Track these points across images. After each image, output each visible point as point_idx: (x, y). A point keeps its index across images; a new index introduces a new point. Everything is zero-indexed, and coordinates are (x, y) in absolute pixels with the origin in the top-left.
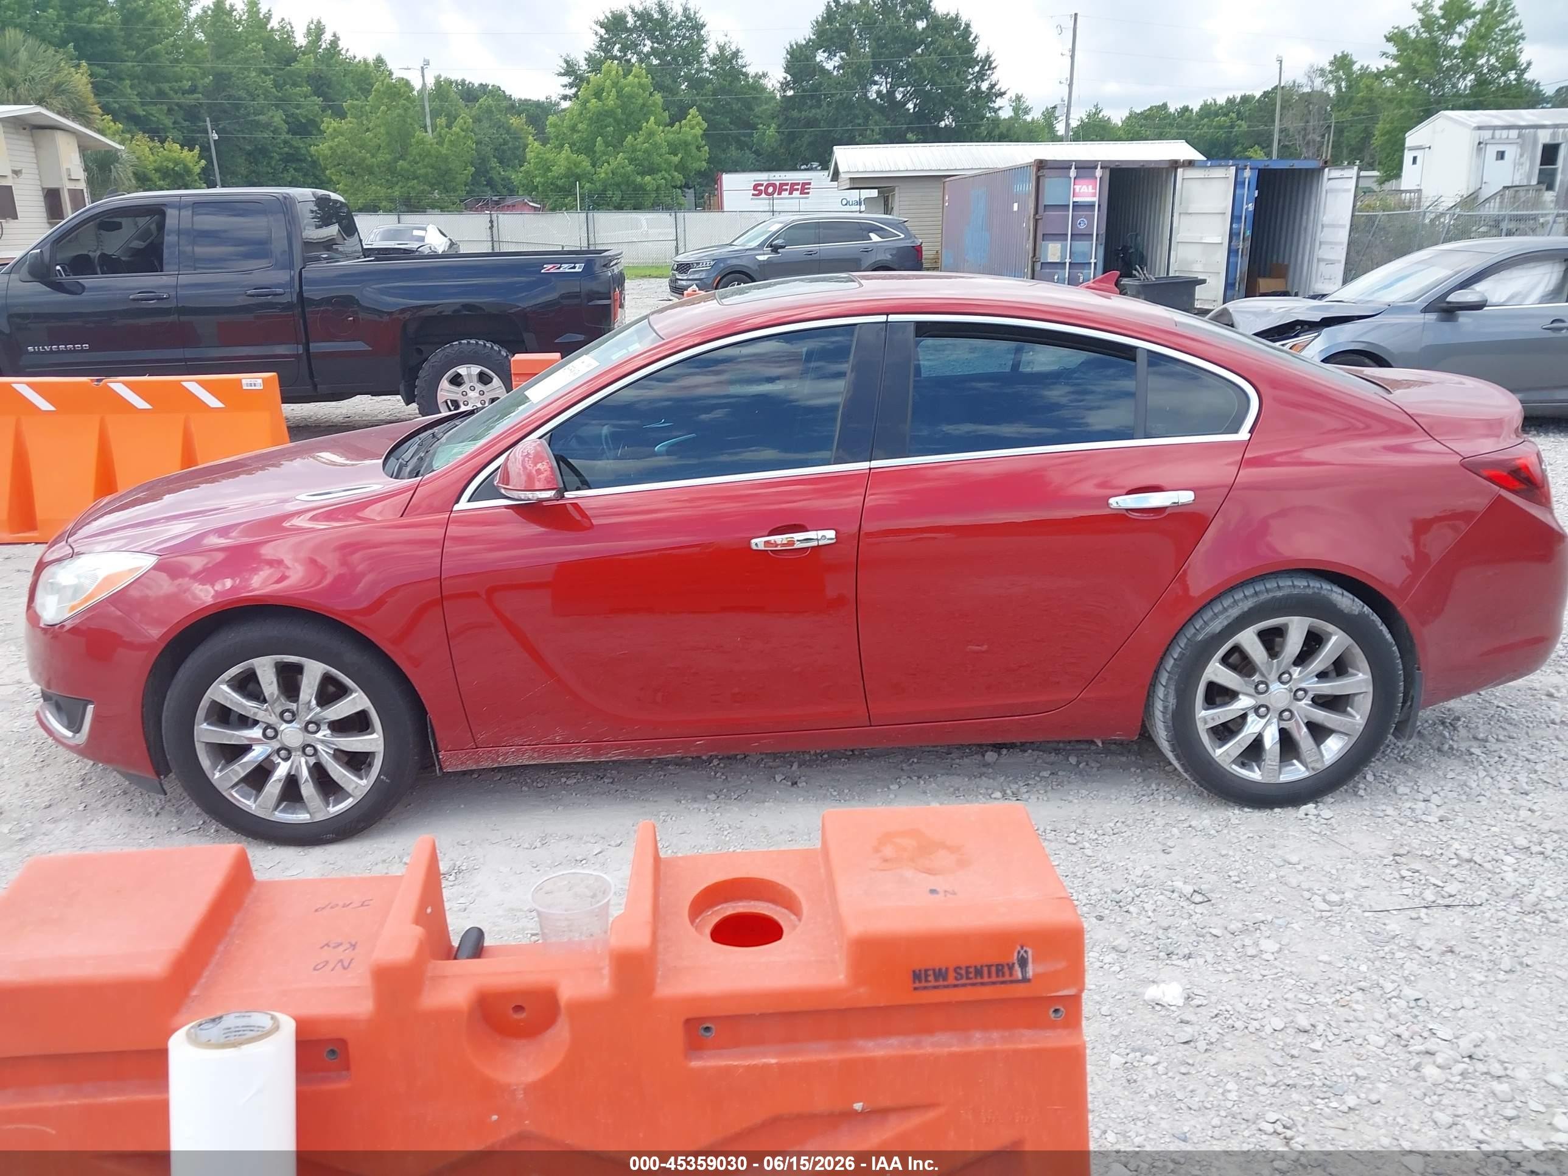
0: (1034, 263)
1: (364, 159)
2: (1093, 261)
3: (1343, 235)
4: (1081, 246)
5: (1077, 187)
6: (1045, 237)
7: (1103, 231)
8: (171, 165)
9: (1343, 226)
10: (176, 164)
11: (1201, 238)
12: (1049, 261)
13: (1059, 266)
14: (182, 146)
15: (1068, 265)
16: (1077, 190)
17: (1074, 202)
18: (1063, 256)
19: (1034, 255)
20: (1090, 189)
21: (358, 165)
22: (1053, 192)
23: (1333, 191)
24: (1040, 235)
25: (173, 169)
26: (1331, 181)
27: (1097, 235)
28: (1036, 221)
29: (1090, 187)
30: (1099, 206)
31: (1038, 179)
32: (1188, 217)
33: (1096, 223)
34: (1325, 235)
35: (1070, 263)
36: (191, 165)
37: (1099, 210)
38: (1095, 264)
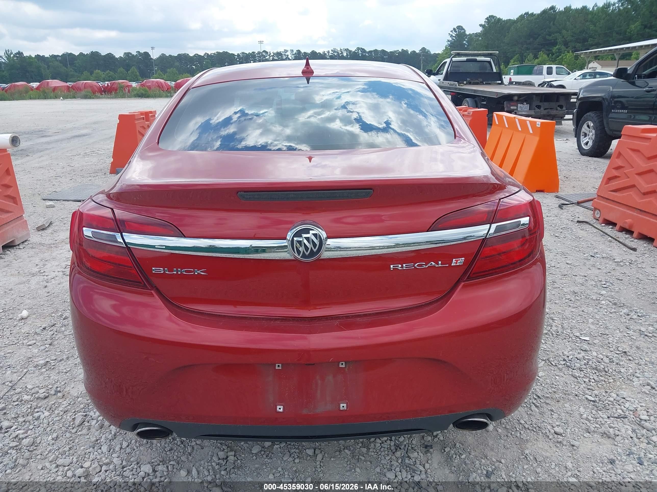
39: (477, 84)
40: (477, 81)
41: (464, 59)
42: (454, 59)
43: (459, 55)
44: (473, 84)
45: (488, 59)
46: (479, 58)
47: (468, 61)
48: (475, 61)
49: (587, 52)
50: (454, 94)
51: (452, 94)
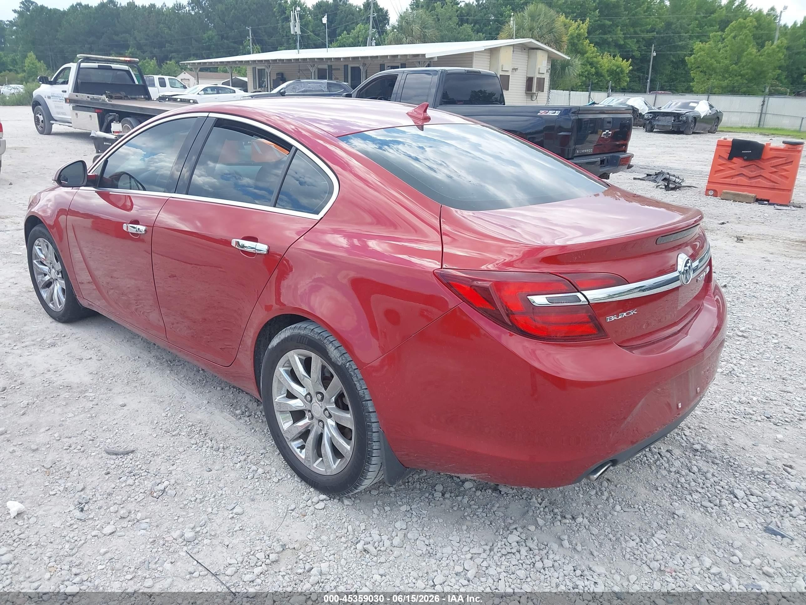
1: (711, 64)
8: (615, 68)
10: (618, 68)
14: (623, 60)
21: (708, 68)
25: (615, 70)
36: (625, 68)
39: (120, 98)
40: (118, 95)
41: (96, 65)
42: (83, 65)
43: (87, 60)
44: (115, 99)
45: (126, 67)
46: (114, 66)
47: (100, 68)
48: (110, 68)
49: (195, 63)
50: (101, 111)
51: (97, 111)
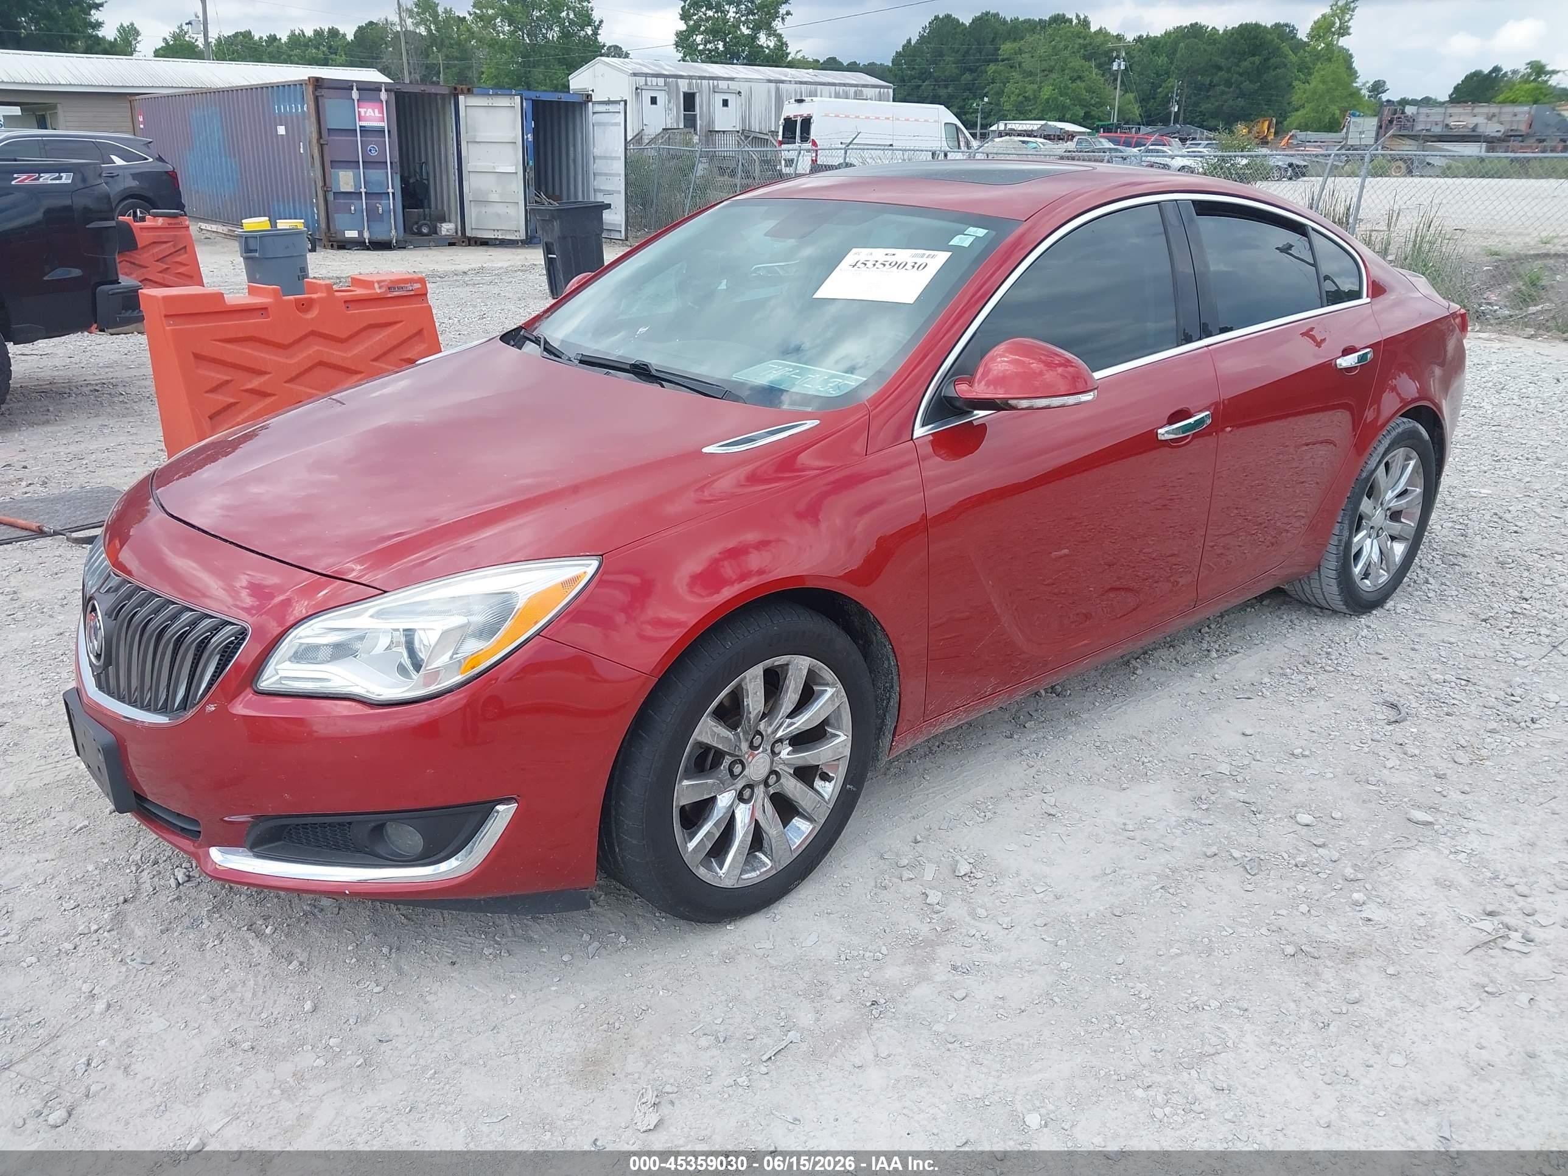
0: (325, 193)
2: (390, 190)
3: (619, 167)
4: (375, 174)
5: (362, 111)
6: (334, 163)
7: (397, 159)
9: (618, 158)
11: (494, 168)
12: (342, 190)
13: (354, 196)
15: (363, 194)
16: (363, 114)
17: (360, 127)
18: (357, 184)
19: (325, 184)
20: (377, 114)
22: (335, 114)
23: (600, 124)
24: (329, 163)
26: (596, 115)
27: (391, 163)
28: (321, 146)
29: (376, 111)
30: (389, 131)
31: (316, 99)
32: (476, 145)
33: (388, 149)
34: (598, 166)
35: (366, 193)
37: (389, 137)
38: (393, 194)
